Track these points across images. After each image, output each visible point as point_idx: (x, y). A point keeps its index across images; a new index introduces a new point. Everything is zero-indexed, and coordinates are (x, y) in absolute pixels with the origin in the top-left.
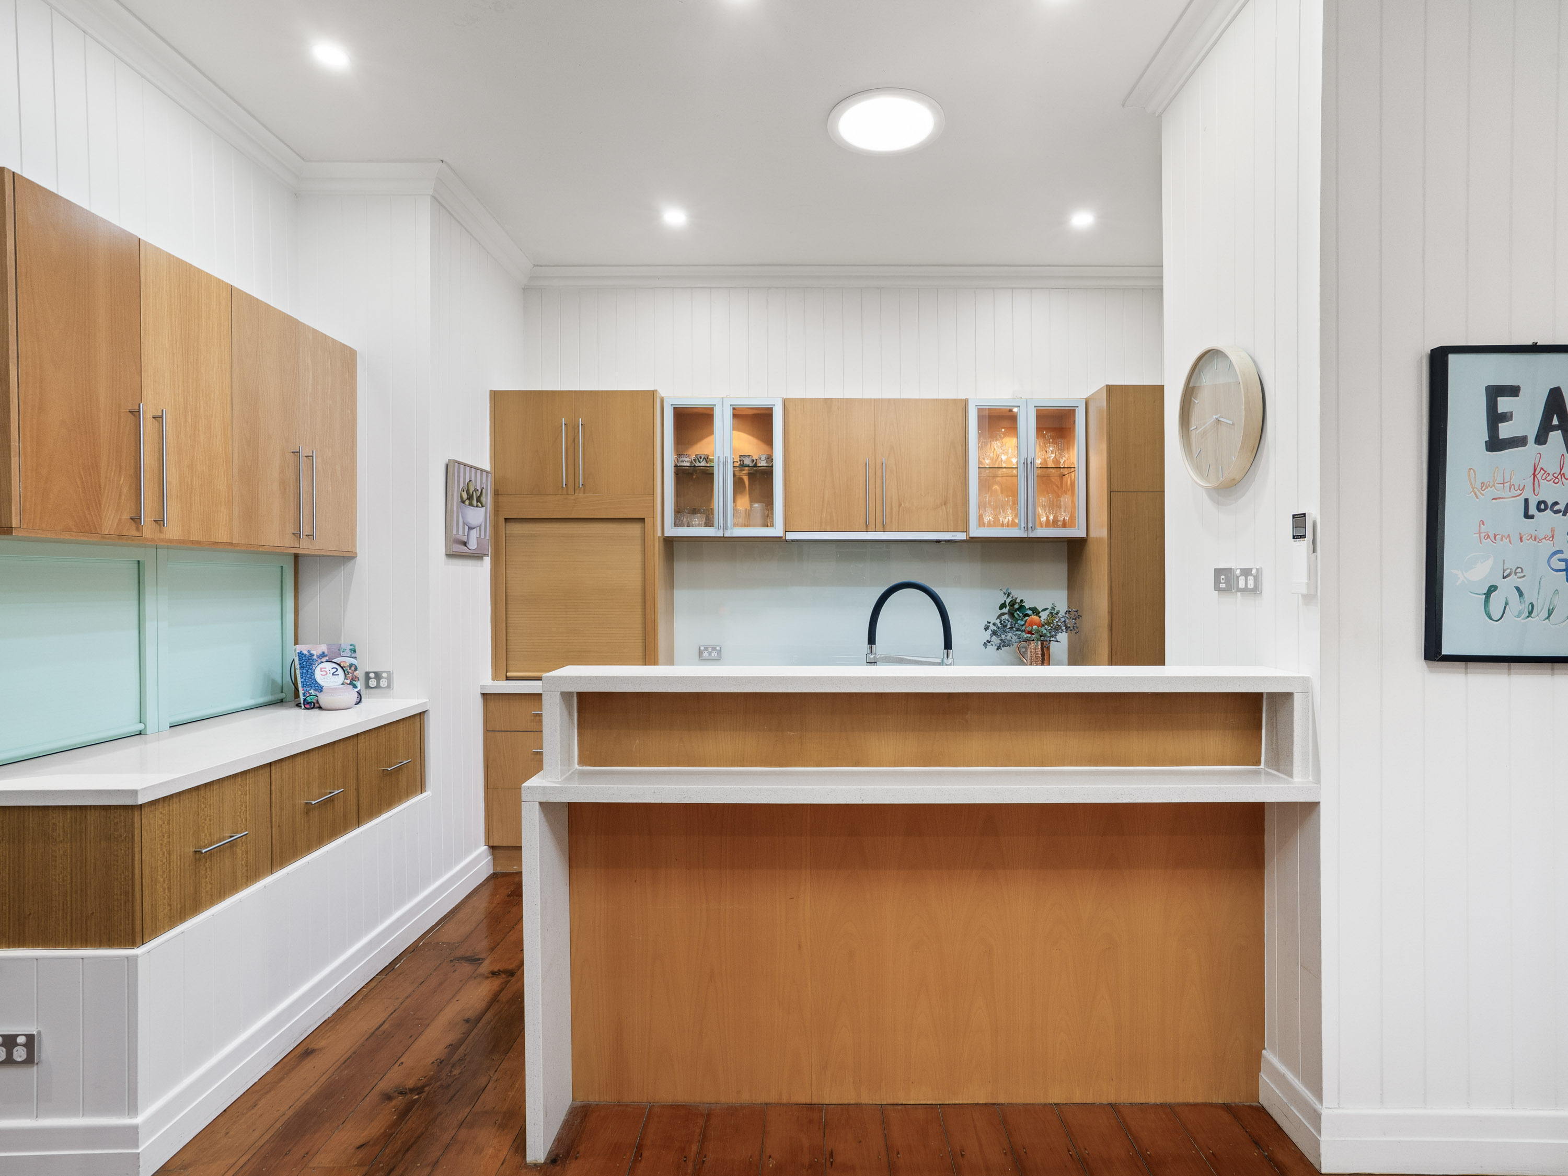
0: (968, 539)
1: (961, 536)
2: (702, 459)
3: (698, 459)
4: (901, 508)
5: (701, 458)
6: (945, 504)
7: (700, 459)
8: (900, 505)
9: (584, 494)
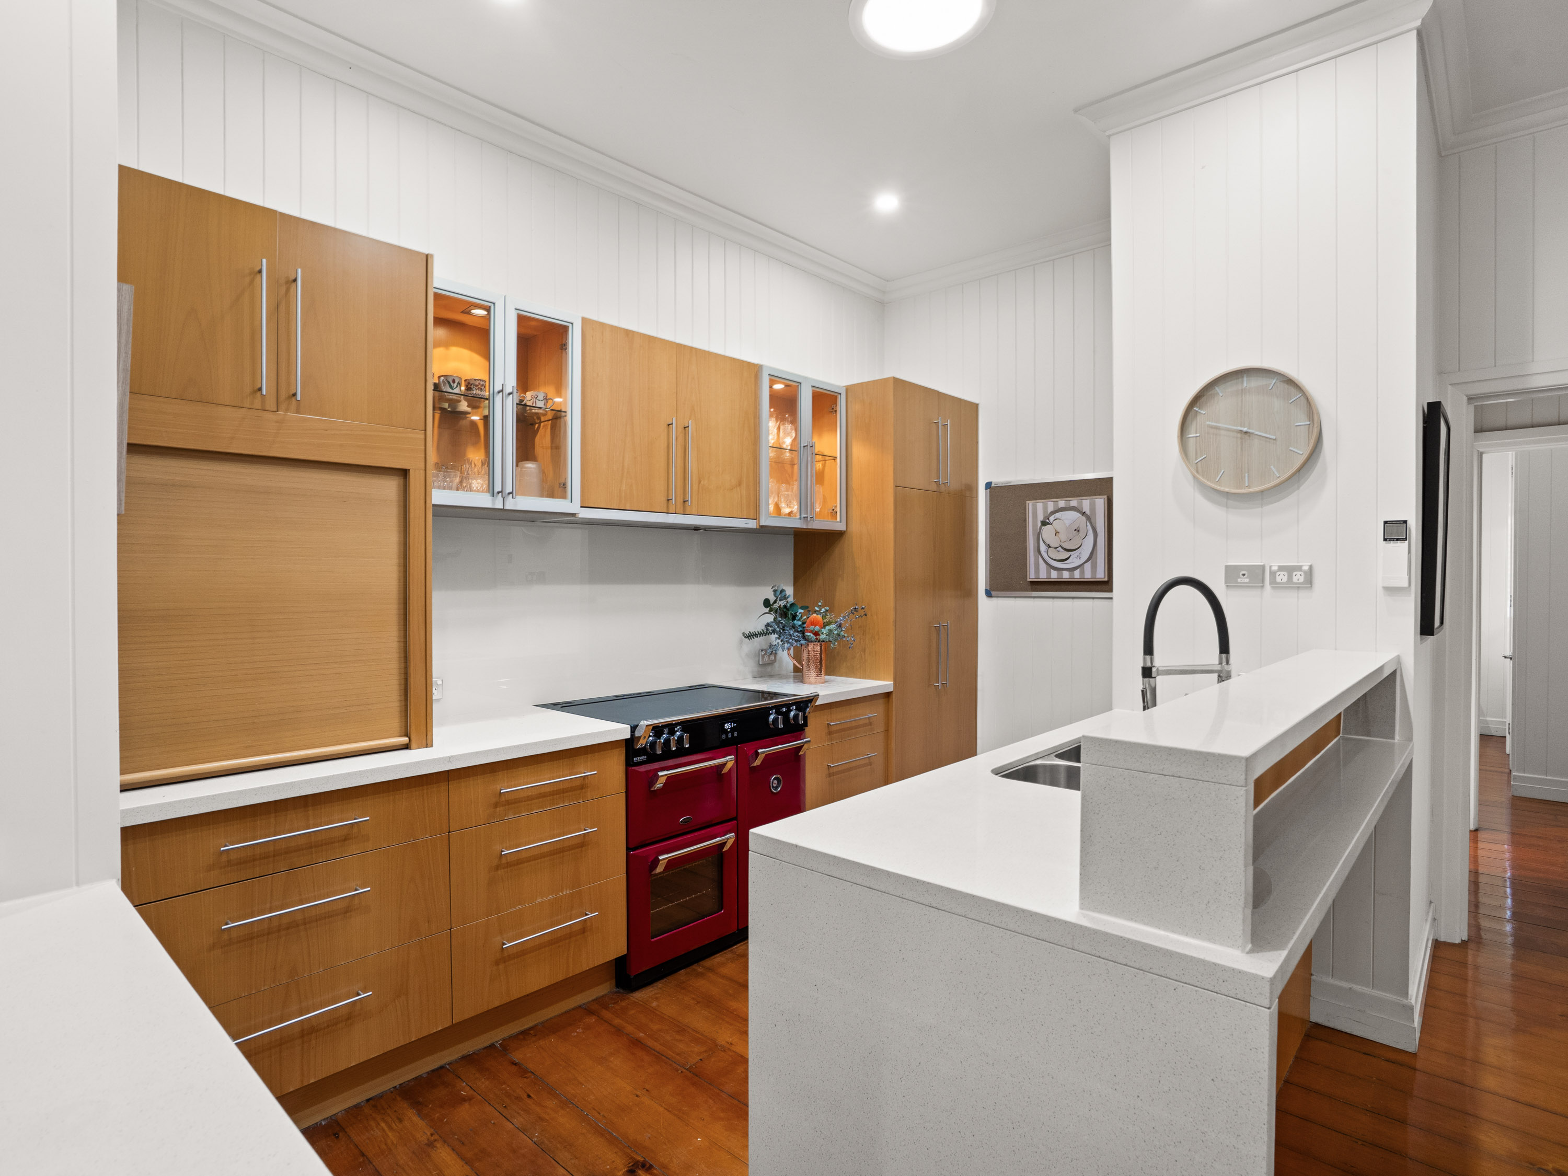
0: (758, 527)
1: (752, 524)
2: (456, 384)
3: (449, 382)
4: (700, 485)
5: (454, 381)
6: (740, 485)
7: (452, 384)
8: (700, 482)
9: (298, 412)
